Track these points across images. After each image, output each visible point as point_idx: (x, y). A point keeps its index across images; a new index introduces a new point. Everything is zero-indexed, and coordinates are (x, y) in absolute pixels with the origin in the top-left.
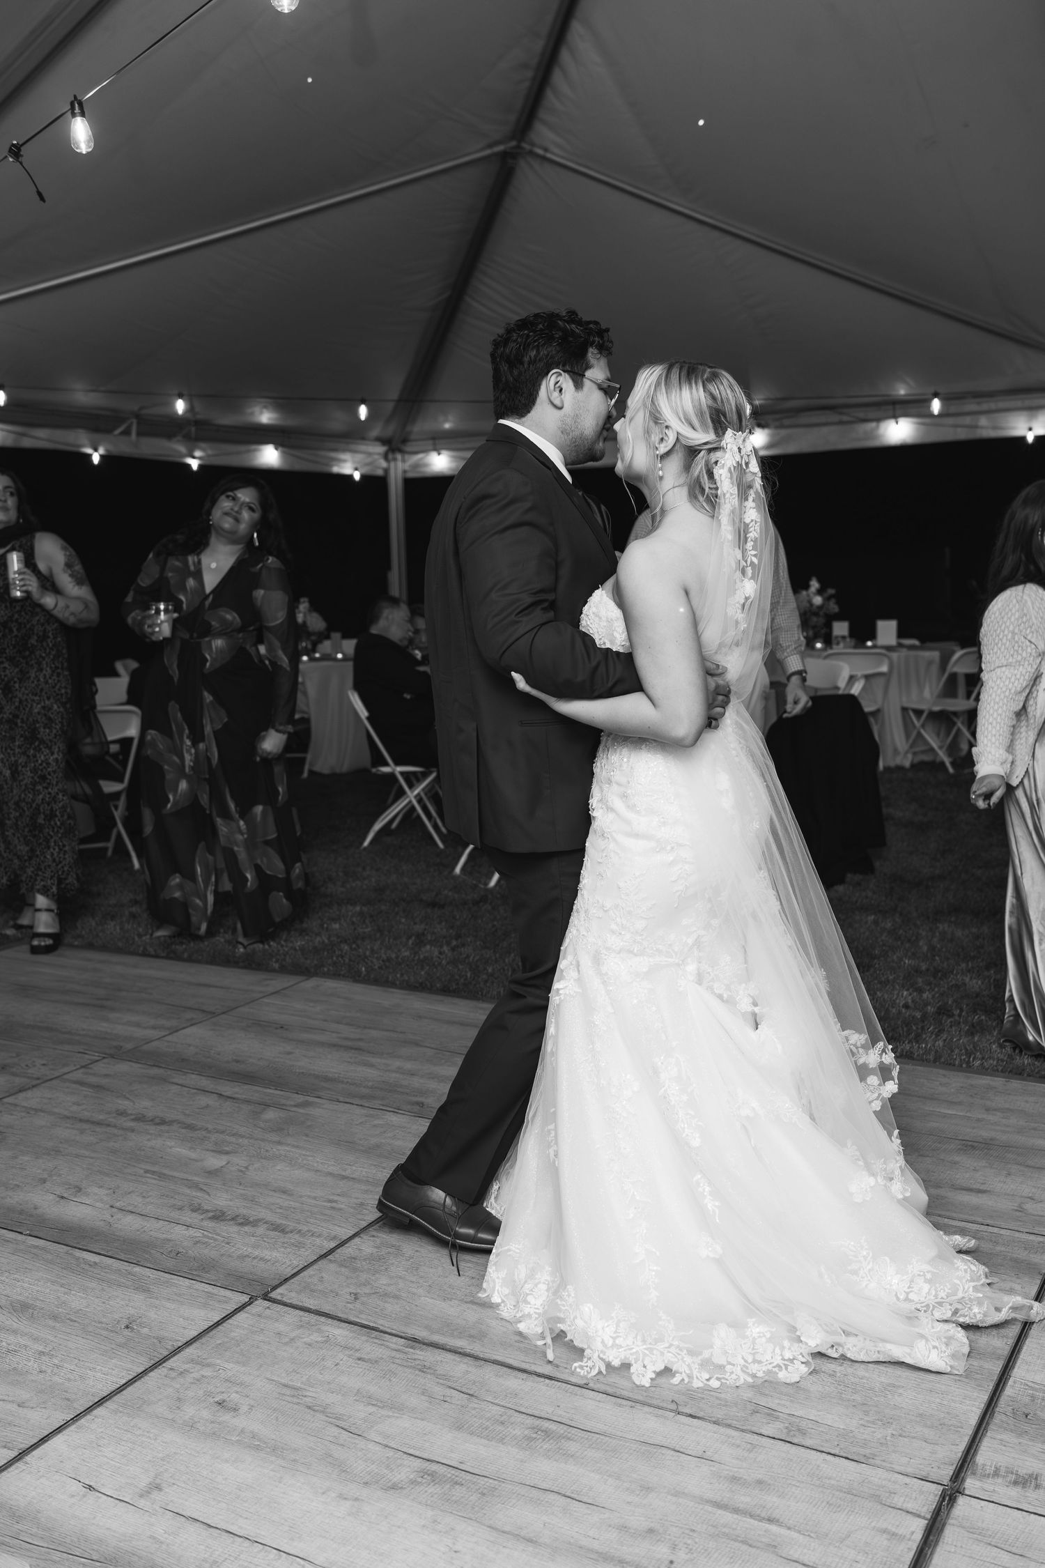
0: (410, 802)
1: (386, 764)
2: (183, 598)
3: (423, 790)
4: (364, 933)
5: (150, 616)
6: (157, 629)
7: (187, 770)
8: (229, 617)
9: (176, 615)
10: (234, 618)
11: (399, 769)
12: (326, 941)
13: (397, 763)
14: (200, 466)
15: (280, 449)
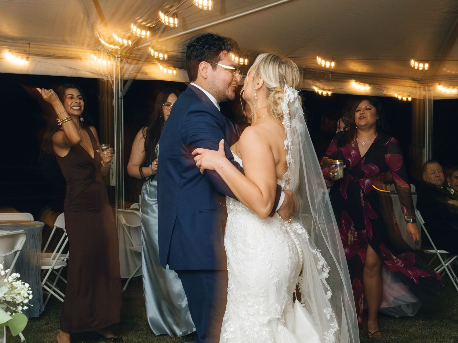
0: (444, 270)
1: (433, 249)
2: (350, 160)
3: (450, 264)
4: (427, 334)
5: (333, 168)
6: (336, 174)
7: (349, 243)
8: (373, 168)
9: (345, 166)
10: (376, 168)
11: (439, 251)
12: (408, 337)
13: (438, 249)
14: (332, 94)
15: (372, 85)
